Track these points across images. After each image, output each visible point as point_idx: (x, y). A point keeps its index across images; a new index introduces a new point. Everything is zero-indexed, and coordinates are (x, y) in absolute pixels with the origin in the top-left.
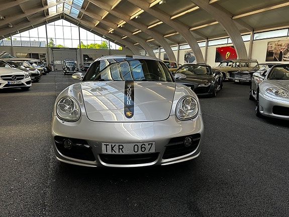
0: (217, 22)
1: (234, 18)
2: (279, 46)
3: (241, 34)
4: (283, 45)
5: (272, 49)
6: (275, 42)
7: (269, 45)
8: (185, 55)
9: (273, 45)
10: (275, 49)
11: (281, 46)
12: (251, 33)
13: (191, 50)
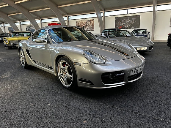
0: (49, 8)
1: (58, 7)
2: (82, 23)
3: (63, 16)
4: (84, 23)
5: (79, 25)
6: (80, 21)
7: (77, 23)
8: (26, 28)
9: (79, 23)
10: (80, 24)
11: (83, 23)
12: (67, 16)
13: (32, 25)
